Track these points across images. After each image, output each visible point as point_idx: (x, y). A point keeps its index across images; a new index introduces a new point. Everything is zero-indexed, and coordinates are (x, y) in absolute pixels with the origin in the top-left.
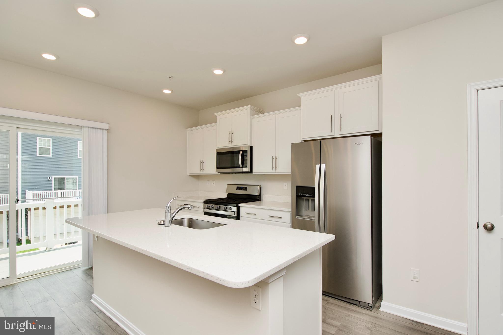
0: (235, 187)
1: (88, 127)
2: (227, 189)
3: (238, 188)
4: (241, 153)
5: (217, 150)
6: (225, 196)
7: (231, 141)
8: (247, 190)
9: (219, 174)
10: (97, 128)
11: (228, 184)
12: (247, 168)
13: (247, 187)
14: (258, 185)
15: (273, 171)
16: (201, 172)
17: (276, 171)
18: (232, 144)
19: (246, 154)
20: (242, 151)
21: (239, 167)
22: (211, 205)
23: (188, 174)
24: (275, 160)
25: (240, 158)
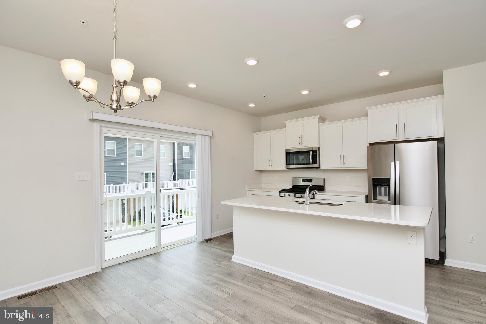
0: (301, 180)
1: (202, 135)
2: (293, 181)
3: (303, 181)
4: (311, 153)
5: (286, 150)
6: (291, 187)
7: (301, 143)
8: (312, 182)
9: (287, 169)
10: (205, 135)
11: (293, 178)
12: (317, 164)
13: (312, 180)
14: (323, 178)
15: (341, 167)
16: (269, 168)
17: (344, 167)
18: (302, 146)
19: (315, 154)
20: (312, 151)
21: (310, 164)
22: (287, 194)
23: (255, 170)
24: (343, 158)
25: (311, 157)
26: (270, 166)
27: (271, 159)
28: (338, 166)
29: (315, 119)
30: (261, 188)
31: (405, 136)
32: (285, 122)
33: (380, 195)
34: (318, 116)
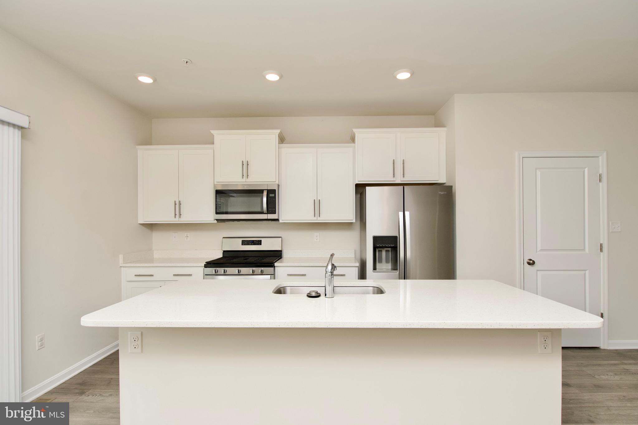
0: (240, 241)
2: (222, 244)
3: (244, 243)
4: (265, 193)
5: (216, 186)
6: (220, 255)
7: (246, 175)
8: (261, 244)
11: (223, 238)
12: (275, 213)
14: (280, 237)
15: (316, 218)
16: (174, 219)
17: (319, 218)
18: (248, 180)
19: (273, 195)
20: (267, 190)
21: (262, 213)
22: (221, 270)
23: (139, 223)
24: (317, 206)
25: (265, 199)
26: (177, 216)
27: (180, 202)
28: (310, 218)
29: (273, 135)
30: (151, 260)
31: (404, 177)
32: (212, 132)
33: (380, 261)
34: (278, 131)
